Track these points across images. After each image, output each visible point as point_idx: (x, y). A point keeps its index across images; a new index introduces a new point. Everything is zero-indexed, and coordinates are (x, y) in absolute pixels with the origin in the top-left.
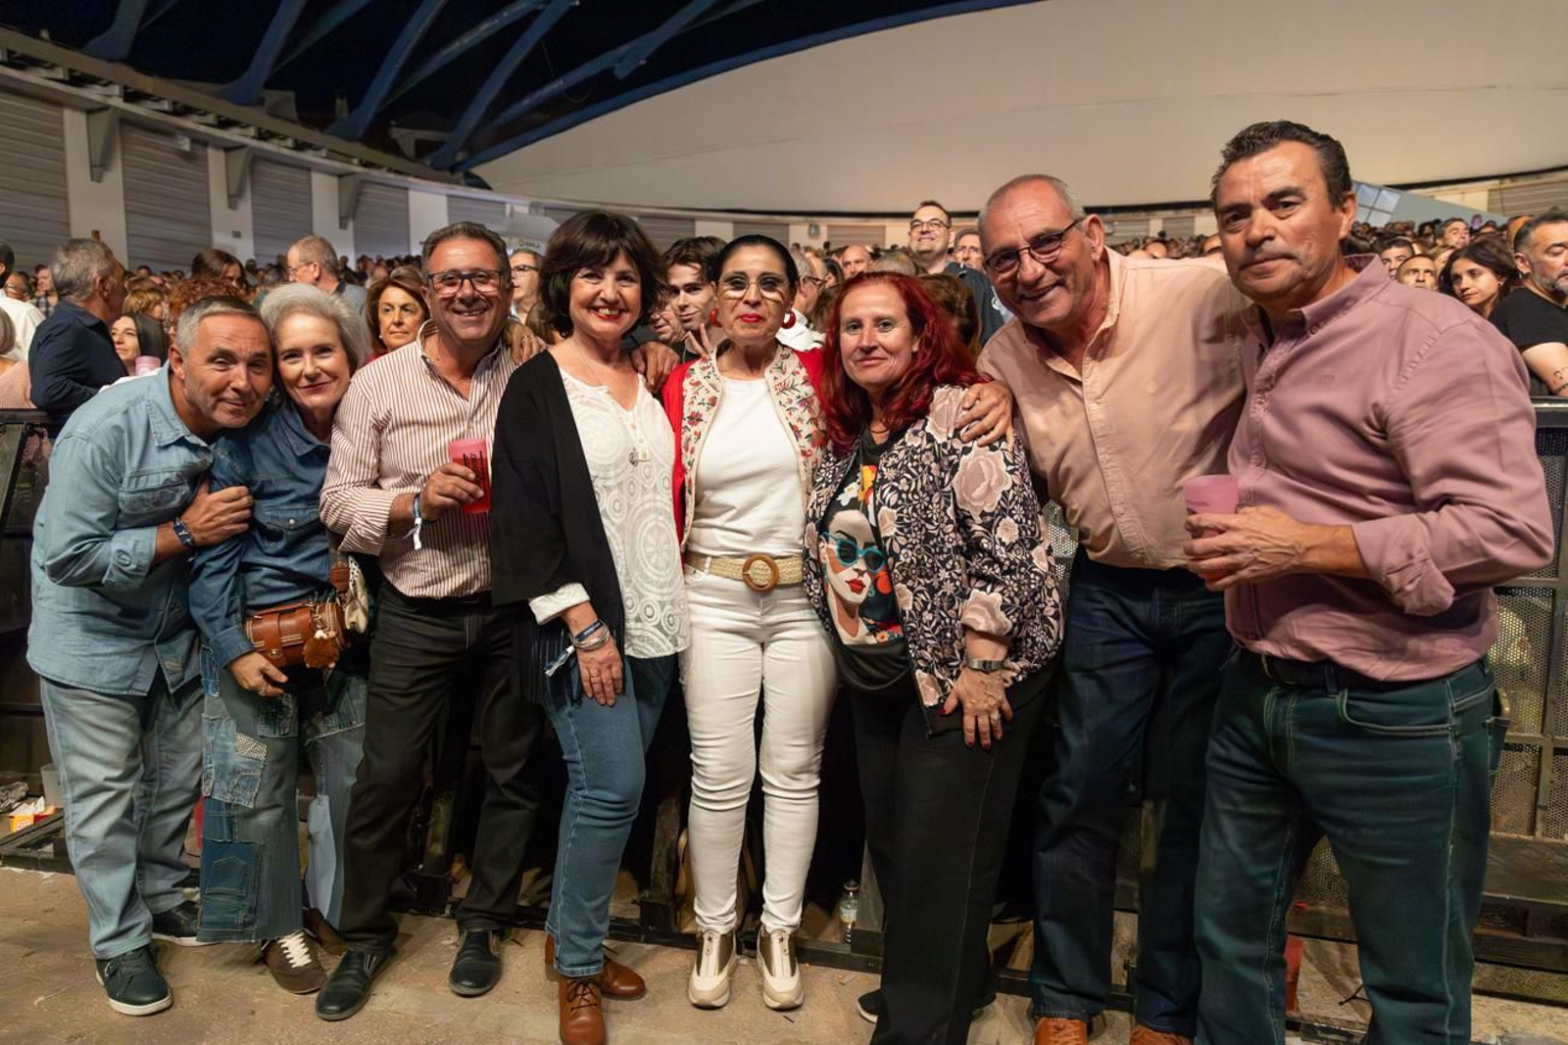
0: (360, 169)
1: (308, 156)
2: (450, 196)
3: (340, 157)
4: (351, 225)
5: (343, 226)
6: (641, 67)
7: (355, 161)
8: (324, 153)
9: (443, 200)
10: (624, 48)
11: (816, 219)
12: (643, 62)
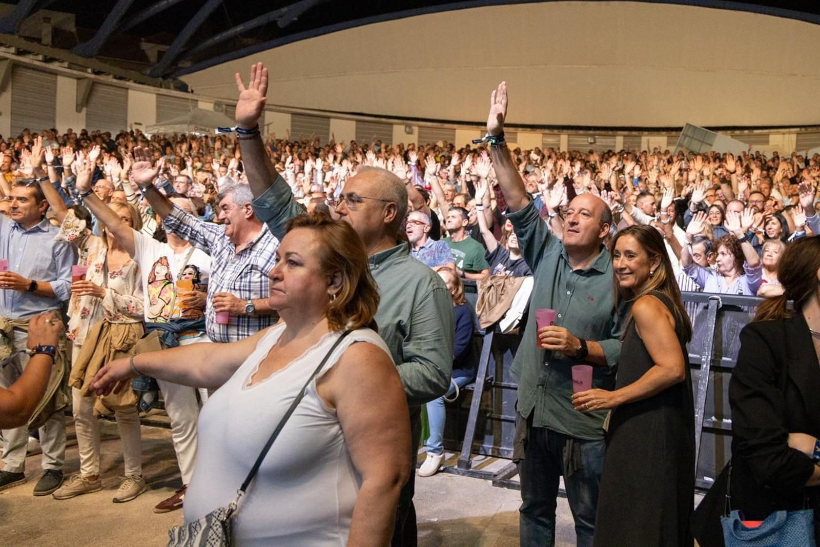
0: (93, 76)
1: (54, 66)
2: (158, 94)
3: (77, 67)
4: (84, 109)
5: (79, 110)
6: (294, 21)
7: (89, 70)
8: (66, 64)
9: (154, 96)
10: (285, 10)
11: (409, 122)
12: (295, 19)
